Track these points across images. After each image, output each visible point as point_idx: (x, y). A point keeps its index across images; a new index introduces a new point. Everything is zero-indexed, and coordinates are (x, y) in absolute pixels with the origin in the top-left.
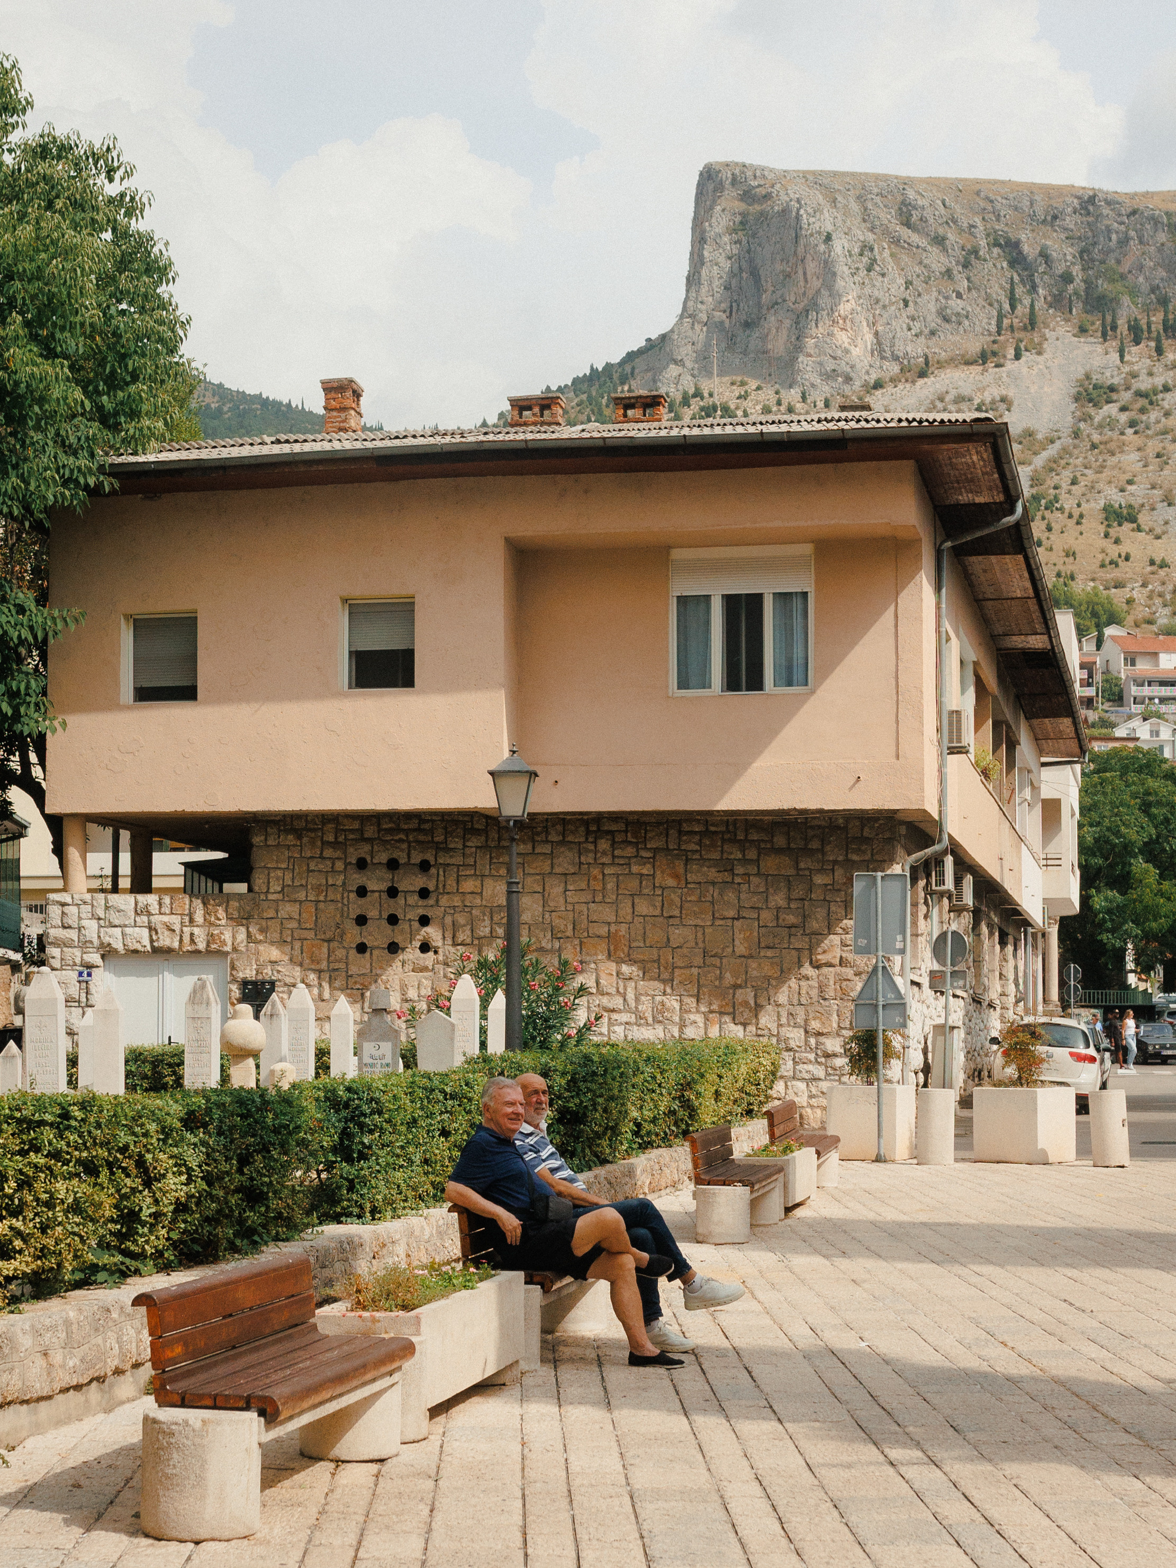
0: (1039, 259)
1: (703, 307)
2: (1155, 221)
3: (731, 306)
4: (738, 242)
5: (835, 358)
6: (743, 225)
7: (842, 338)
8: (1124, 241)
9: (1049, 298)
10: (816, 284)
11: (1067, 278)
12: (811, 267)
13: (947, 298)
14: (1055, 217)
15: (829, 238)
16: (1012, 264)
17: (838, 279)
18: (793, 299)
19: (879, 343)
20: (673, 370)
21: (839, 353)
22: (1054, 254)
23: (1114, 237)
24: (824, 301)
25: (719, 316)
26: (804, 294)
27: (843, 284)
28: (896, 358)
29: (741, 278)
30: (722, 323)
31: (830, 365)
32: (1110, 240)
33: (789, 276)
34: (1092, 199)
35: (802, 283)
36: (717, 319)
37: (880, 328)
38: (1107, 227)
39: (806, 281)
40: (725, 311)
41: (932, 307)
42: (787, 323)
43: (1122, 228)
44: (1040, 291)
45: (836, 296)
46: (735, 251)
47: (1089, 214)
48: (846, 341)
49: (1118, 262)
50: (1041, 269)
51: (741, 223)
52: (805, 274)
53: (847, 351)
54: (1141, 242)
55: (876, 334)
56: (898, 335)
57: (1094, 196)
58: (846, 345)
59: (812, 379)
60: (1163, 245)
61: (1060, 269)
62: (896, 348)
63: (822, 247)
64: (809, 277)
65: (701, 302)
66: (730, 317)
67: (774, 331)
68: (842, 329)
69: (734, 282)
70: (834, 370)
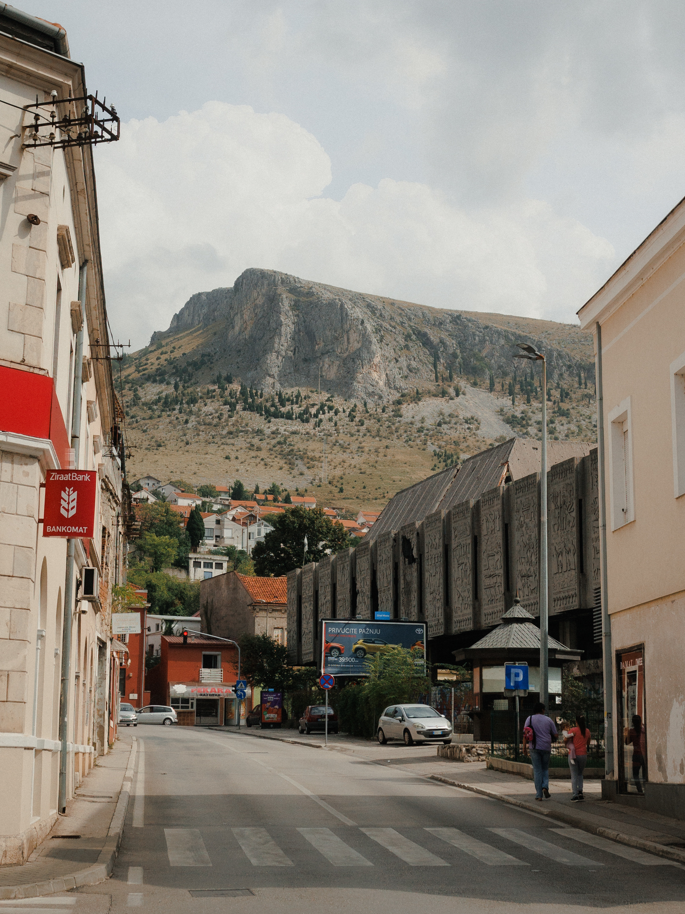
0: (440, 344)
1: (283, 348)
2: (499, 333)
3: (295, 349)
4: (297, 316)
5: (373, 386)
6: (295, 306)
7: (375, 375)
8: (483, 341)
9: (445, 365)
10: (357, 346)
11: (455, 355)
12: (354, 336)
13: (410, 360)
14: (441, 324)
15: (363, 322)
16: (424, 344)
17: (373, 345)
18: (340, 351)
19: (388, 380)
20: (270, 380)
21: (374, 383)
22: (448, 343)
23: (477, 338)
24: (365, 355)
25: (290, 354)
26: (347, 349)
27: (375, 348)
28: (396, 389)
29: (300, 335)
30: (291, 357)
31: (371, 389)
32: (475, 339)
33: (337, 339)
34: (459, 317)
35: (346, 343)
37: (388, 372)
38: (473, 332)
39: (349, 342)
40: (292, 351)
41: (405, 364)
42: (337, 363)
43: (481, 334)
44: (442, 361)
45: (372, 354)
46: (296, 320)
47: (458, 324)
48: (378, 377)
49: (480, 351)
50: (441, 350)
52: (348, 339)
53: (377, 383)
54: (491, 343)
55: (387, 374)
56: (396, 376)
57: (460, 315)
58: (377, 379)
59: (363, 396)
60: (503, 345)
61: (451, 351)
62: (396, 383)
63: (360, 327)
64: (351, 340)
65: (282, 345)
66: (294, 354)
67: (326, 366)
68: (375, 371)
69: (296, 336)
70: (373, 392)
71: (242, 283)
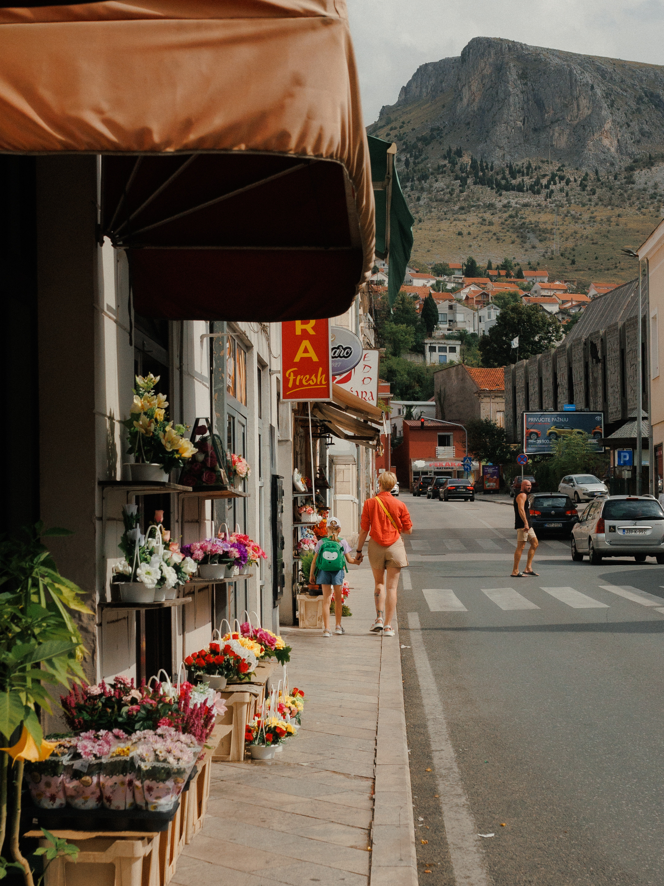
1: (512, 118)
3: (524, 119)
4: (526, 84)
5: (604, 153)
6: (523, 76)
7: (606, 142)
10: (587, 112)
12: (584, 102)
13: (642, 123)
15: (592, 88)
16: (657, 106)
17: (603, 111)
18: (569, 118)
19: (620, 146)
20: (499, 153)
21: (606, 150)
24: (595, 121)
25: (519, 124)
26: (577, 117)
27: (605, 113)
28: (628, 154)
29: (529, 104)
30: (521, 127)
31: (602, 156)
33: (566, 106)
35: (576, 111)
36: (518, 126)
37: (619, 138)
39: (579, 109)
40: (521, 121)
41: (637, 128)
42: (567, 132)
45: (603, 120)
46: (524, 89)
48: (609, 143)
51: (522, 73)
52: (578, 106)
53: (609, 149)
59: (594, 164)
62: (628, 149)
63: (590, 92)
64: (581, 107)
65: (511, 116)
66: (523, 124)
67: (557, 134)
68: (606, 138)
69: (525, 106)
70: (605, 159)
71: (469, 52)
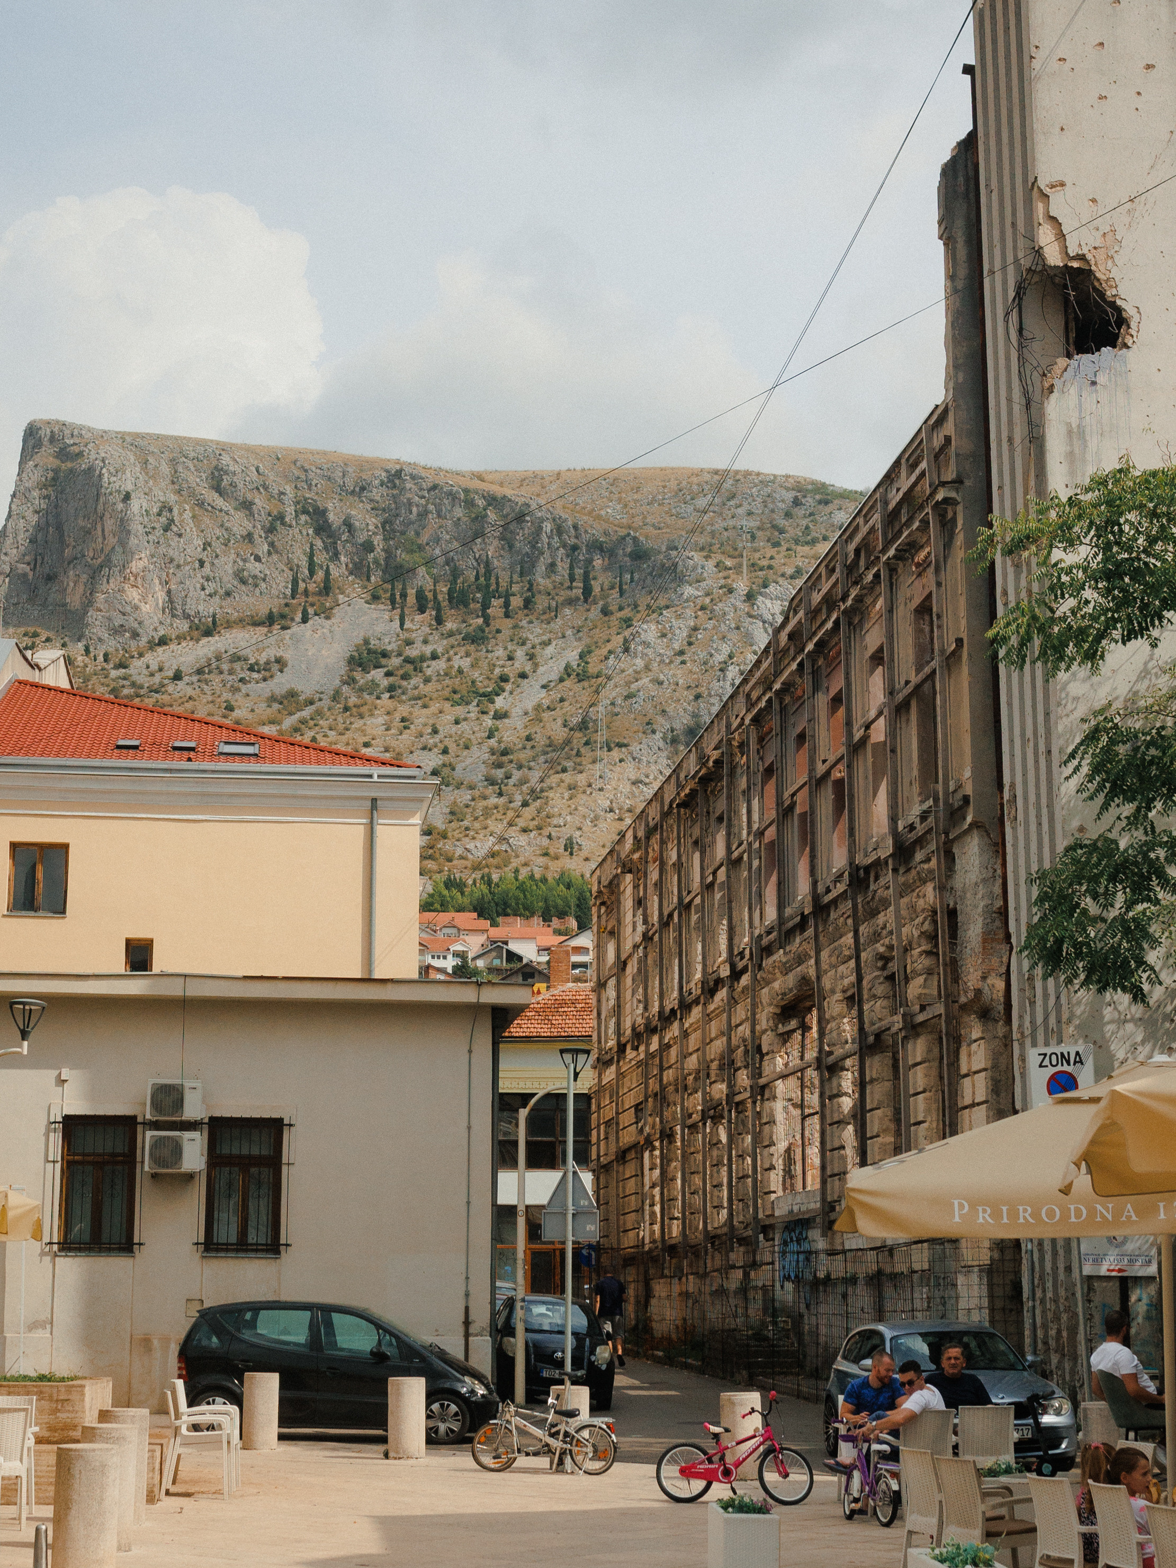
0: (343, 528)
1: (7, 559)
2: (452, 496)
3: (36, 560)
4: (47, 497)
5: (123, 614)
7: (133, 595)
8: (423, 514)
9: (350, 566)
10: (111, 541)
11: (368, 547)
12: (109, 524)
13: (245, 561)
14: (363, 489)
15: (127, 497)
16: (319, 531)
17: (132, 537)
18: (91, 554)
19: (171, 601)
21: (128, 609)
22: (357, 524)
23: (414, 509)
24: (117, 558)
25: (23, 568)
26: (102, 550)
27: (136, 542)
28: (187, 616)
29: (47, 532)
30: (25, 575)
31: (118, 621)
32: (411, 513)
33: (89, 532)
34: (399, 474)
35: (100, 540)
36: (20, 571)
37: (173, 587)
38: (409, 500)
39: (104, 538)
40: (29, 564)
41: (229, 569)
42: (84, 577)
43: (423, 501)
44: (343, 558)
45: (128, 554)
46: (43, 506)
47: (395, 486)
48: (137, 597)
49: (418, 534)
50: (344, 537)
51: (53, 479)
52: (103, 531)
53: (136, 608)
54: (439, 516)
55: (169, 592)
56: (191, 594)
57: (401, 470)
58: (136, 601)
59: (100, 634)
60: (459, 519)
61: (361, 538)
62: (188, 607)
63: (120, 506)
64: (106, 534)
65: (6, 554)
66: (34, 569)
67: (72, 584)
68: (133, 586)
69: (40, 536)
70: (122, 626)
